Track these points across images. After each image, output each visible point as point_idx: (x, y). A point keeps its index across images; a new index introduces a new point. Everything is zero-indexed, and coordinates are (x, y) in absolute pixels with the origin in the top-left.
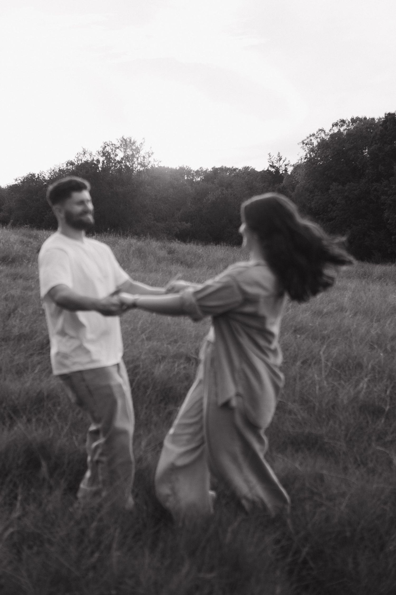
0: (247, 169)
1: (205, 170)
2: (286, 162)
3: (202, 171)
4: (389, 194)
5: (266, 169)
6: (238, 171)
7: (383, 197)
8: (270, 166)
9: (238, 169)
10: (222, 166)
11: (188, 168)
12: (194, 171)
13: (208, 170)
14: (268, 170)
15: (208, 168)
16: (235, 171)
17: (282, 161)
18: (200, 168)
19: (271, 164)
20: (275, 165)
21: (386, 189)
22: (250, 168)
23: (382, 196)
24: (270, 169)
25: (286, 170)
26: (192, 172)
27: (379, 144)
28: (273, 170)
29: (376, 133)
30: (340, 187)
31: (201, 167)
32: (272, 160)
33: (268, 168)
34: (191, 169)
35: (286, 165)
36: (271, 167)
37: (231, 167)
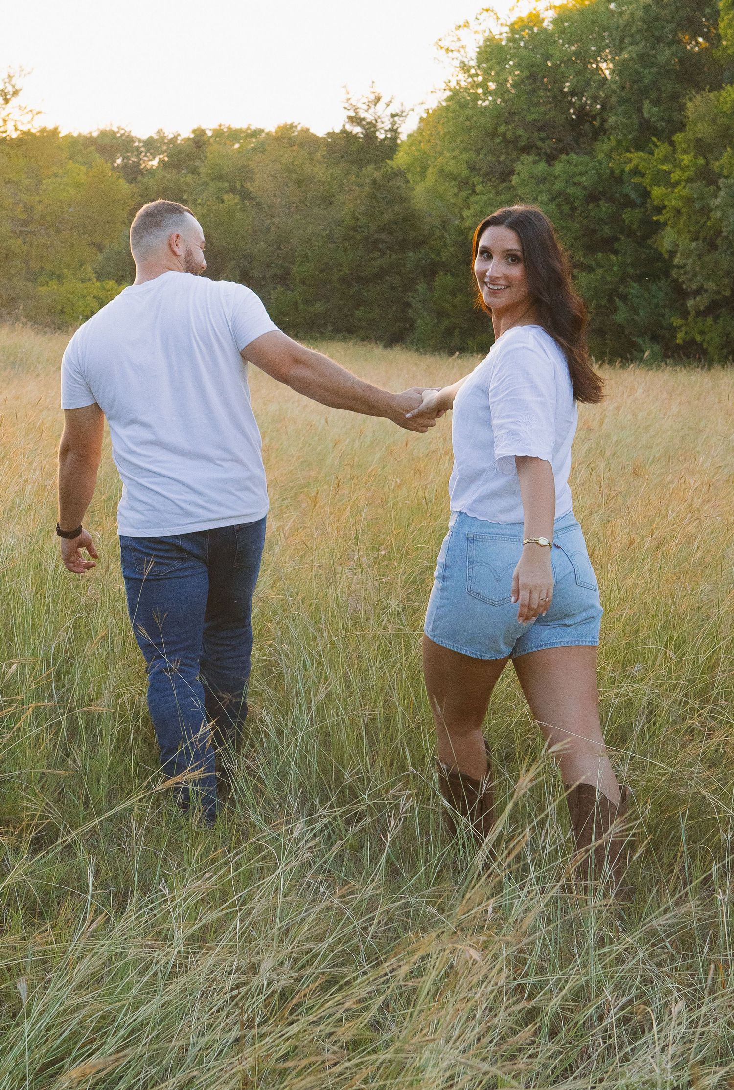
0: (288, 129)
1: (171, 136)
2: (394, 108)
3: (163, 138)
4: (672, 181)
5: (337, 130)
6: (263, 135)
7: (657, 192)
8: (350, 118)
9: (262, 131)
10: (220, 125)
11: (122, 132)
12: (140, 141)
13: (179, 138)
14: (344, 131)
15: (180, 132)
16: (256, 138)
17: (381, 105)
18: (158, 132)
19: (353, 114)
20: (363, 114)
21: (664, 167)
22: (296, 127)
23: (655, 188)
24: (349, 127)
25: (394, 130)
26: (136, 144)
27: (642, 45)
28: (357, 130)
29: (632, 15)
30: (542, 166)
31: (160, 128)
32: (354, 103)
33: (344, 126)
34: (133, 134)
35: (393, 116)
36: (353, 122)
37: (244, 126)
